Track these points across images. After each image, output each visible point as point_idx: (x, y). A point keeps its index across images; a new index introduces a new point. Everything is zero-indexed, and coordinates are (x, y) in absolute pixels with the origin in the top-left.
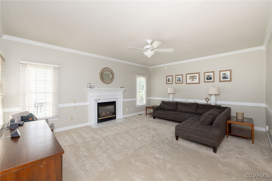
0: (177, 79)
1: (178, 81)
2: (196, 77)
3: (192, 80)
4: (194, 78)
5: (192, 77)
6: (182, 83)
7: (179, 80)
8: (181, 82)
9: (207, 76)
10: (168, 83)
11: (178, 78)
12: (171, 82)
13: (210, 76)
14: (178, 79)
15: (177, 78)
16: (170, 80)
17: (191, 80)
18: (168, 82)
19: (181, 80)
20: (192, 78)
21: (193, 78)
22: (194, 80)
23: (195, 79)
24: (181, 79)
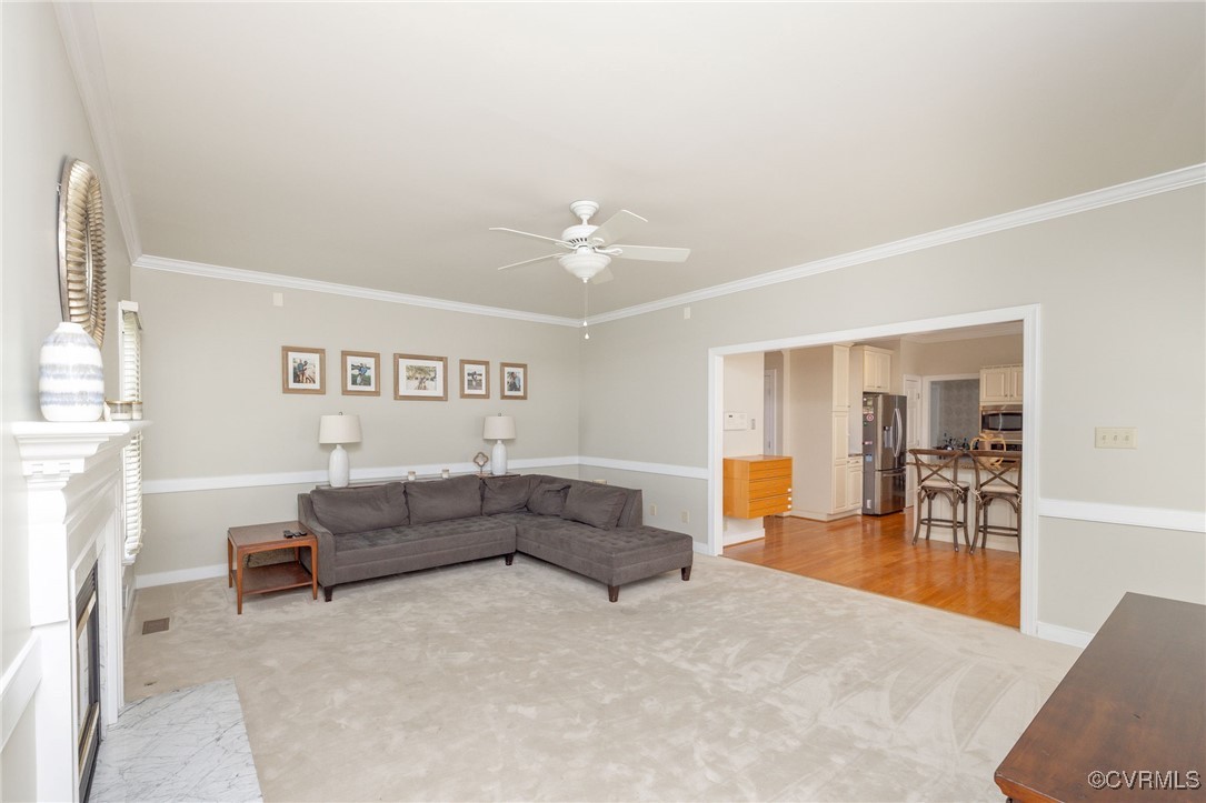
0: (350, 372)
1: (354, 383)
2: (432, 375)
3: (420, 383)
4: (428, 376)
5: (420, 370)
6: (377, 393)
7: (359, 379)
8: (372, 388)
9: (469, 374)
10: (292, 385)
11: (354, 367)
12: (317, 386)
13: (479, 378)
14: (356, 372)
15: (349, 367)
16: (307, 373)
17: (416, 383)
18: (297, 379)
19: (369, 378)
20: (417, 375)
21: (422, 375)
22: (428, 383)
23: (432, 380)
24: (371, 373)
